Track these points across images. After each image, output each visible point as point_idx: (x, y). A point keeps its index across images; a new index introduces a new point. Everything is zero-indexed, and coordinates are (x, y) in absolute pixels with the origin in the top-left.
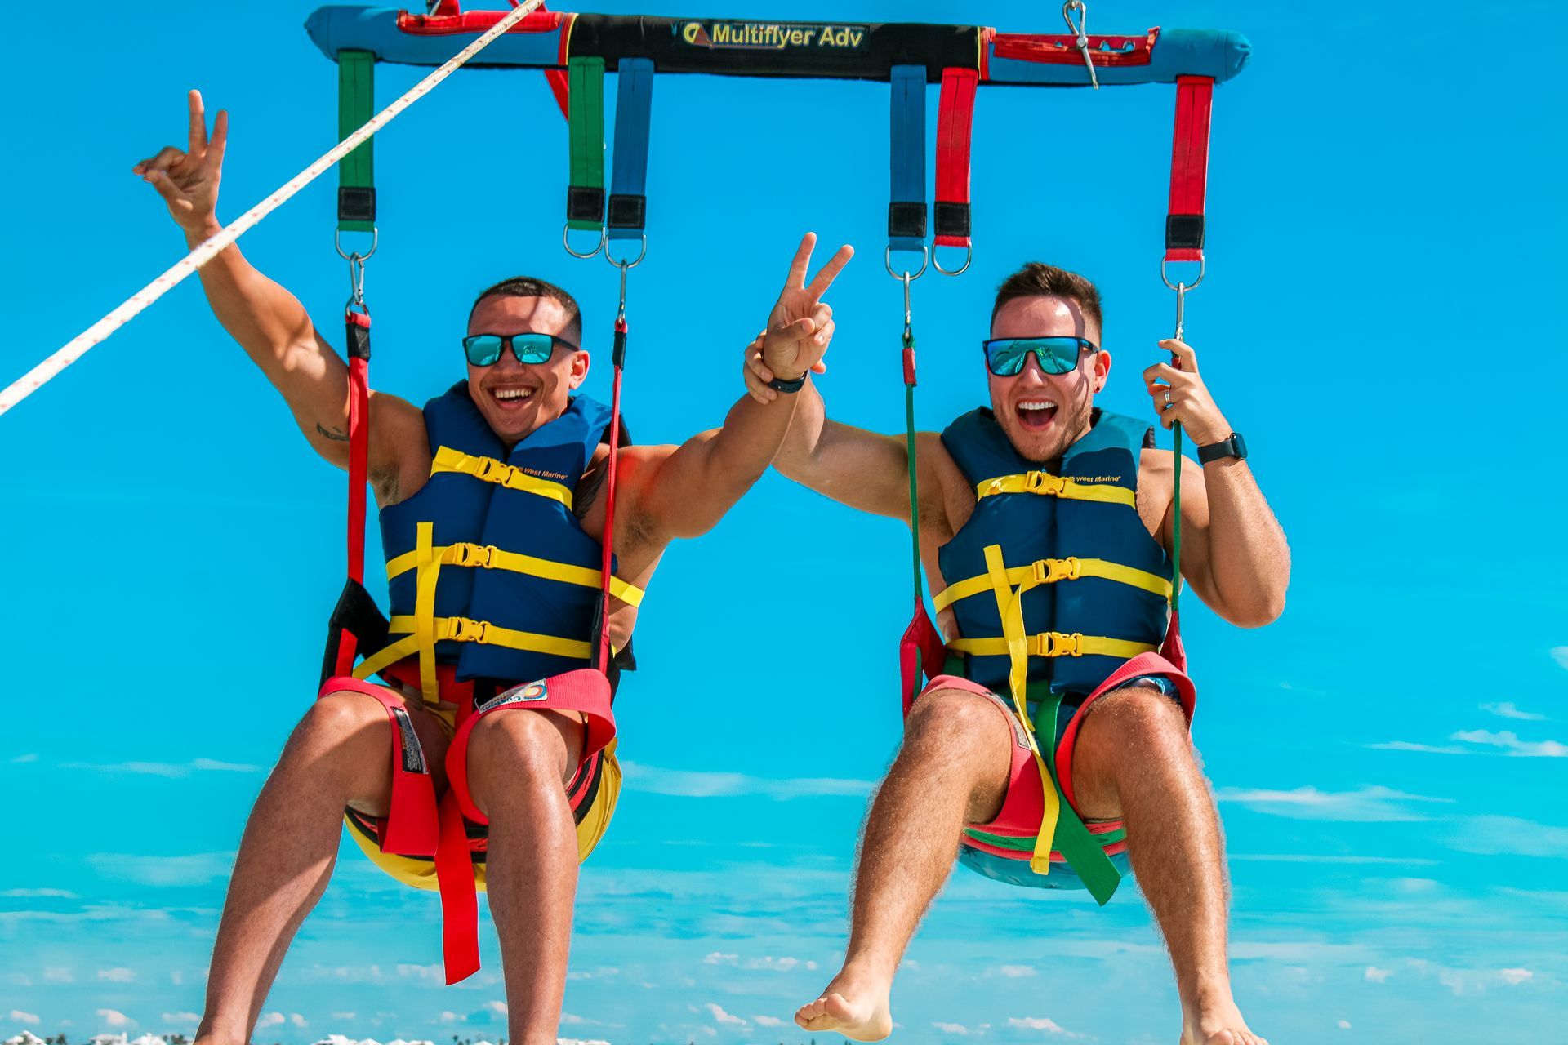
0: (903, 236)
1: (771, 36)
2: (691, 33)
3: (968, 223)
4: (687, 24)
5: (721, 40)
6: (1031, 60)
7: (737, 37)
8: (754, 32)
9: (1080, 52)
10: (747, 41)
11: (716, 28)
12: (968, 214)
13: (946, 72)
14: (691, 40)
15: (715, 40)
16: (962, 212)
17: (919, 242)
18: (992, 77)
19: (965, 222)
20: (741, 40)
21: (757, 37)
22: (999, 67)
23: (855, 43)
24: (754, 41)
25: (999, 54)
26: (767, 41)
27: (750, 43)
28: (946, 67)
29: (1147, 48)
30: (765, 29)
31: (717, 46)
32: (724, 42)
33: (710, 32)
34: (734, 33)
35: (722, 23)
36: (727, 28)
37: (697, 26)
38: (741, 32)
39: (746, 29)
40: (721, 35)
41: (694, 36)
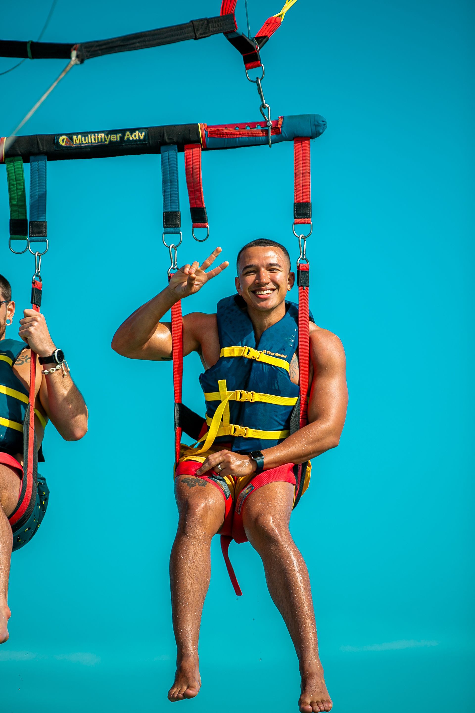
0: (170, 227)
1: (101, 138)
2: (63, 140)
4: (59, 137)
5: (78, 142)
7: (85, 140)
8: (93, 137)
10: (90, 142)
11: (75, 137)
12: (205, 213)
13: (186, 146)
14: (63, 144)
15: (75, 143)
16: (202, 211)
18: (208, 147)
19: (204, 216)
20: (87, 142)
21: (95, 139)
23: (142, 137)
24: (94, 142)
26: (100, 141)
27: (92, 143)
29: (279, 126)
30: (98, 135)
31: (76, 146)
32: (79, 144)
33: (72, 139)
34: (83, 138)
35: (77, 134)
36: (80, 136)
37: (65, 137)
38: (87, 138)
39: (89, 135)
40: (77, 140)
41: (65, 142)
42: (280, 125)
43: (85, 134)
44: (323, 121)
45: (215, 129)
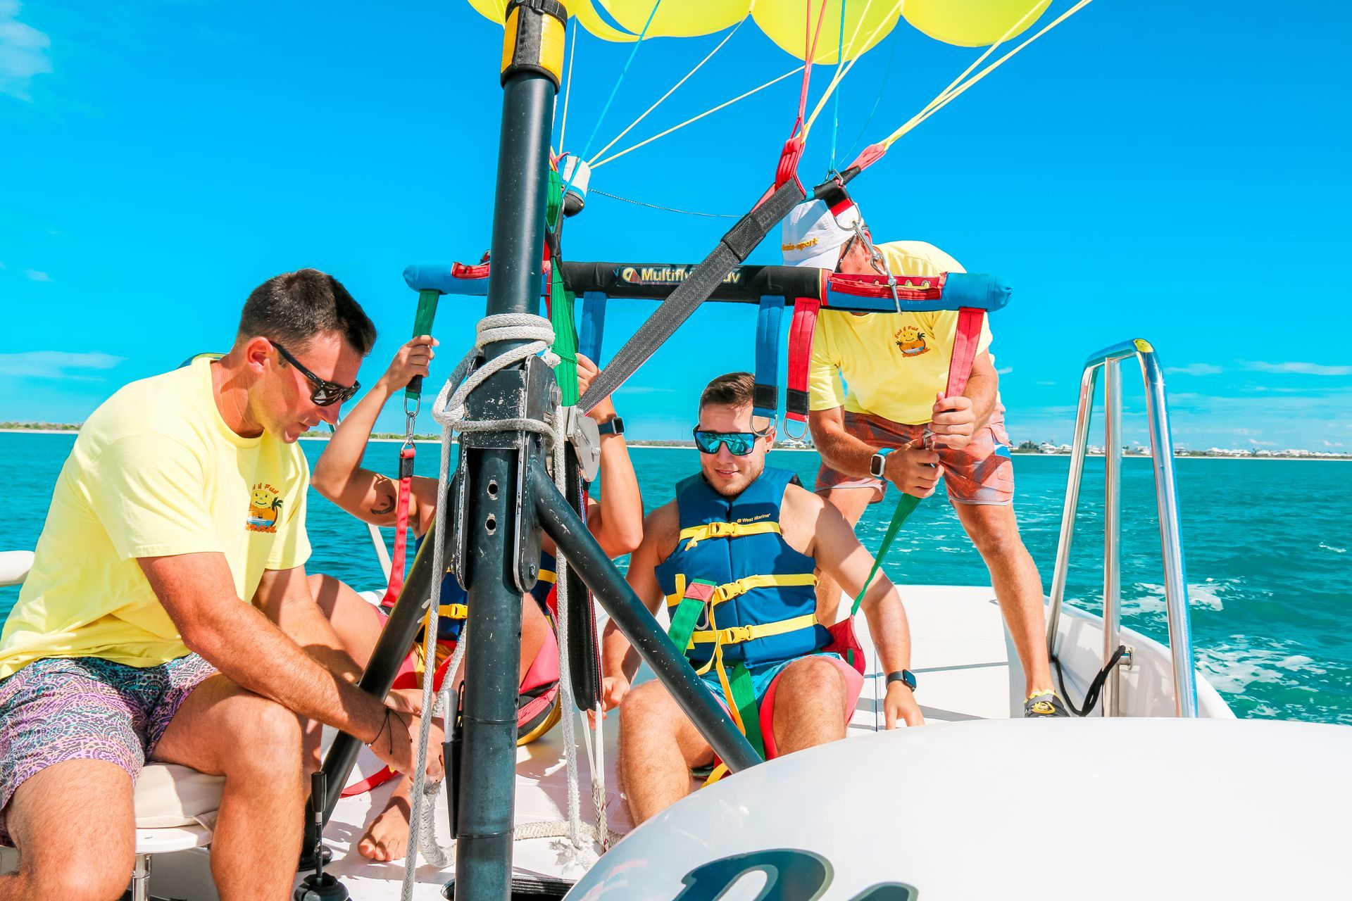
0: (761, 407)
1: (680, 277)
2: (628, 274)
3: (806, 405)
4: (623, 269)
5: (647, 279)
6: (856, 294)
7: (657, 276)
8: (668, 273)
9: (890, 289)
10: (664, 279)
11: (644, 271)
12: (807, 400)
13: (797, 299)
14: (628, 279)
15: (643, 279)
16: (803, 397)
17: (771, 413)
18: (830, 304)
19: (805, 404)
20: (660, 279)
21: (670, 276)
22: (833, 298)
23: (735, 280)
24: (669, 280)
25: (832, 290)
26: (677, 280)
27: (666, 281)
28: (798, 297)
29: (939, 287)
30: (675, 271)
31: (645, 283)
32: (649, 281)
33: (639, 273)
34: (655, 273)
35: (648, 266)
36: (651, 270)
37: (631, 270)
38: (660, 273)
39: (664, 270)
40: (648, 275)
41: (630, 277)
42: (941, 285)
43: (658, 268)
44: (1008, 289)
45: (842, 281)
